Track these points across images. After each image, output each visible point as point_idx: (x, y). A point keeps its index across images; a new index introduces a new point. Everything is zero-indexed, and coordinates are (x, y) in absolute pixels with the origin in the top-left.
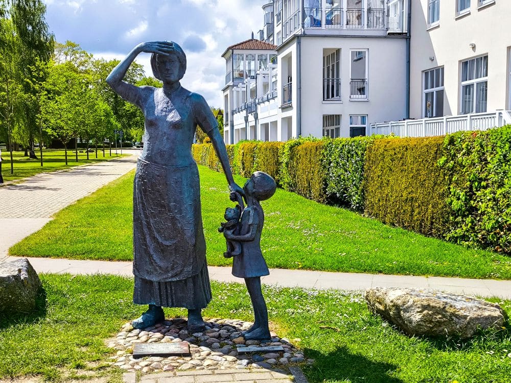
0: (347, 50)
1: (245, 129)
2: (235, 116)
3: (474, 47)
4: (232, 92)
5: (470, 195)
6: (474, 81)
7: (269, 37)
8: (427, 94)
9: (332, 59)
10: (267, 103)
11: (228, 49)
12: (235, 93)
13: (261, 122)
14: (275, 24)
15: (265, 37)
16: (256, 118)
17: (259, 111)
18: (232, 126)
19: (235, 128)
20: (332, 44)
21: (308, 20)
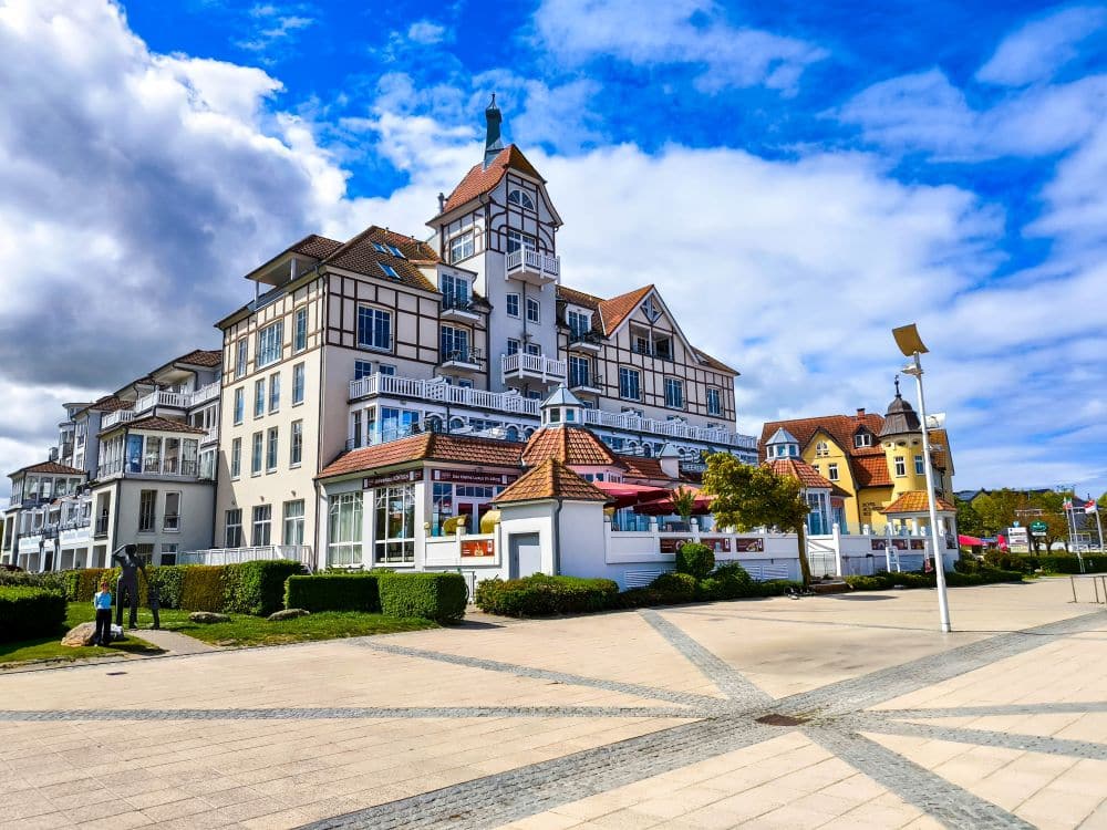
0: (162, 492)
1: (36, 556)
2: (22, 540)
3: (263, 499)
4: (20, 515)
5: (233, 592)
6: (263, 522)
7: (65, 457)
8: (229, 529)
9: (148, 499)
10: (74, 531)
11: (21, 471)
12: (24, 517)
13: (62, 548)
14: (76, 445)
15: (60, 455)
16: (57, 543)
17: (61, 538)
18: (16, 550)
19: (20, 553)
20: (149, 487)
21: (128, 465)
